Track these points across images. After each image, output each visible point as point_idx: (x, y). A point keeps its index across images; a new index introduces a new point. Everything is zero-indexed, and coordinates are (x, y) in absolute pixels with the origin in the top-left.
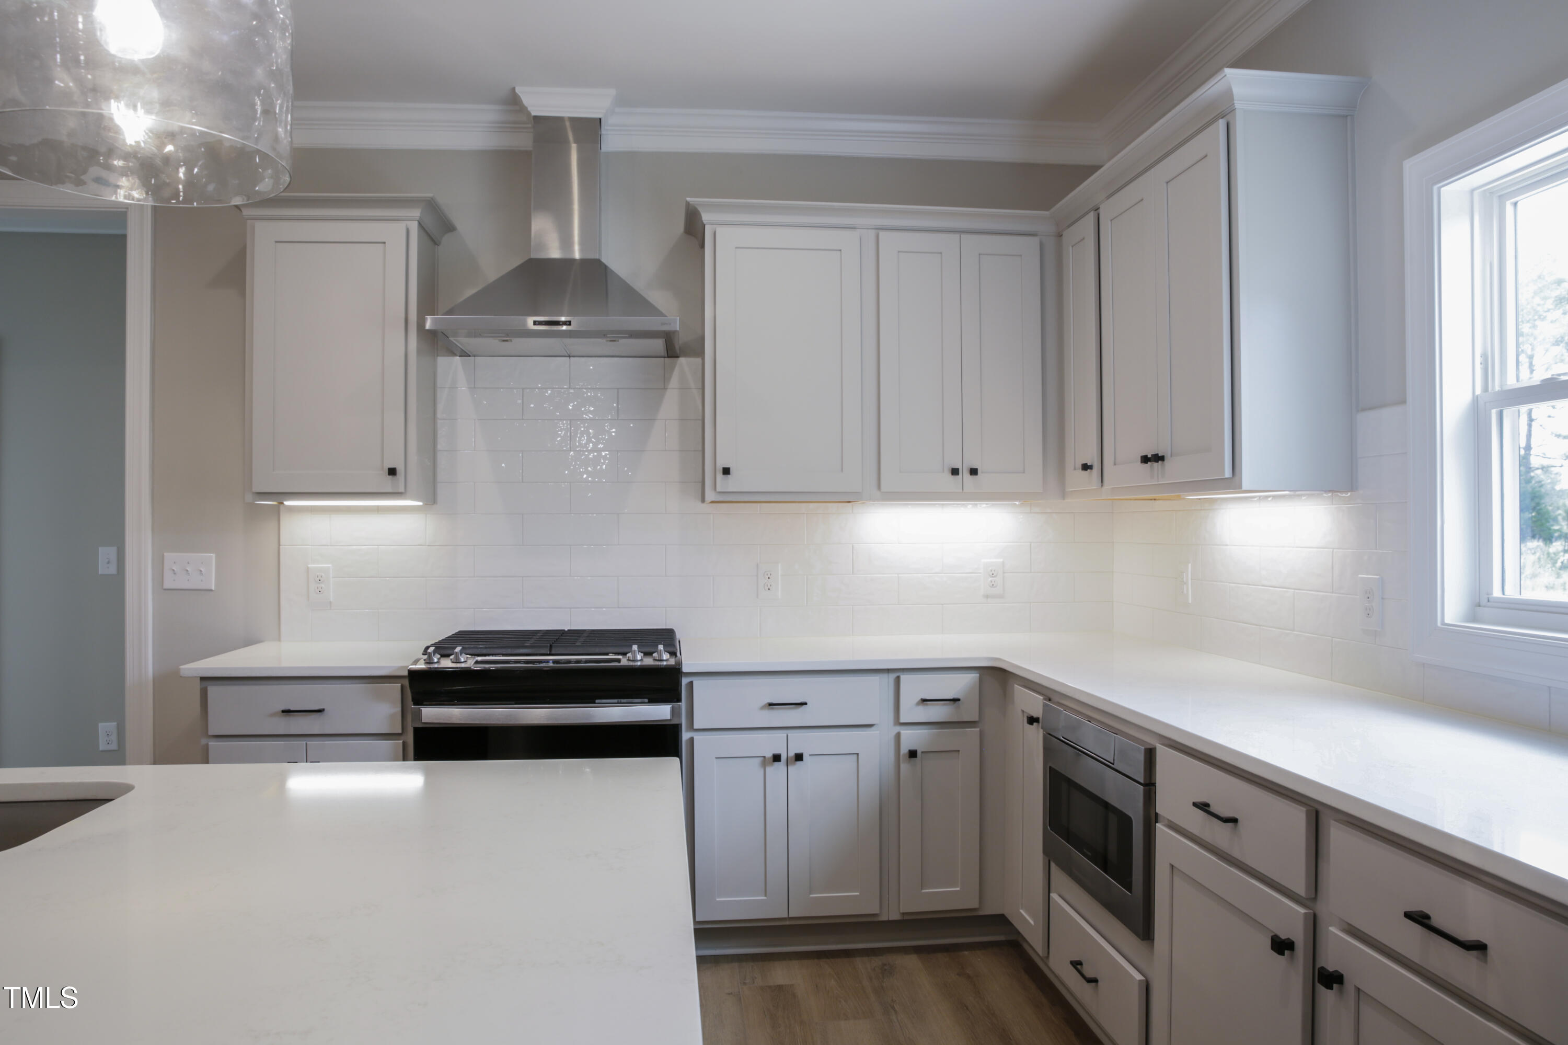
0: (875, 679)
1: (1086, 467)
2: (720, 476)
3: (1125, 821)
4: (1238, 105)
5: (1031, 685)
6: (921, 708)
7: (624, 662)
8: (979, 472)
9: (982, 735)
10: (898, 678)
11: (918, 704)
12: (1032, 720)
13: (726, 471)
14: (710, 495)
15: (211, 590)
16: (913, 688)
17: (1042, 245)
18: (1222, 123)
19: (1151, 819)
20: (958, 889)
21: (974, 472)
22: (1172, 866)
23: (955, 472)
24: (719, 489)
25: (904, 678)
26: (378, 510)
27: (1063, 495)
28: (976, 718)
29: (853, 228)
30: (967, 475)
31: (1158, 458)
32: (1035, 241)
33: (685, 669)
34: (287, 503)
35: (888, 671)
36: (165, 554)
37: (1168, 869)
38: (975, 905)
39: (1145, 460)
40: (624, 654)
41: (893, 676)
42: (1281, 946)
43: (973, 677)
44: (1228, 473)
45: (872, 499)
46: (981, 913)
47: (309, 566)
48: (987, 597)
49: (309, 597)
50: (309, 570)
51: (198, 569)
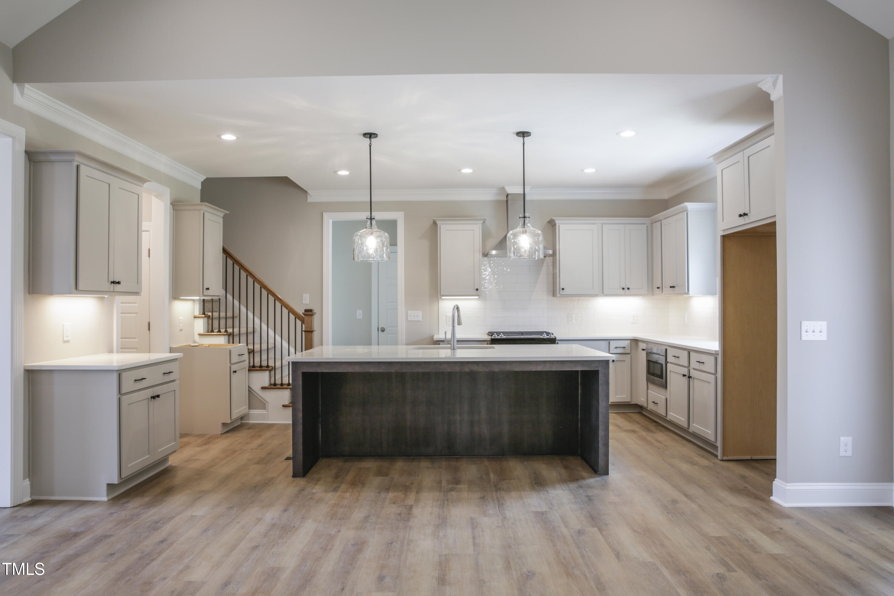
0: (604, 342)
1: (658, 288)
2: (561, 290)
3: (662, 365)
4: (689, 209)
5: (643, 341)
6: (615, 350)
7: (542, 337)
8: (630, 289)
9: (631, 357)
10: (609, 342)
11: (614, 348)
12: (643, 350)
13: (563, 289)
14: (558, 295)
15: (420, 321)
16: (613, 344)
17: (647, 227)
18: (685, 213)
19: (666, 362)
20: (625, 396)
21: (628, 289)
22: (670, 371)
23: (623, 289)
24: (561, 293)
25: (611, 342)
26: (465, 299)
27: (653, 295)
28: (629, 352)
29: (595, 224)
30: (627, 290)
31: (673, 287)
32: (645, 226)
33: (557, 339)
34: (442, 298)
35: (607, 340)
36: (408, 311)
37: (669, 371)
38: (629, 400)
39: (671, 287)
40: (542, 335)
41: (608, 341)
42: (684, 375)
43: (629, 342)
44: (687, 291)
45: (601, 296)
46: (631, 403)
47: (447, 314)
48: (632, 323)
49: (447, 323)
50: (446, 315)
51: (417, 315)
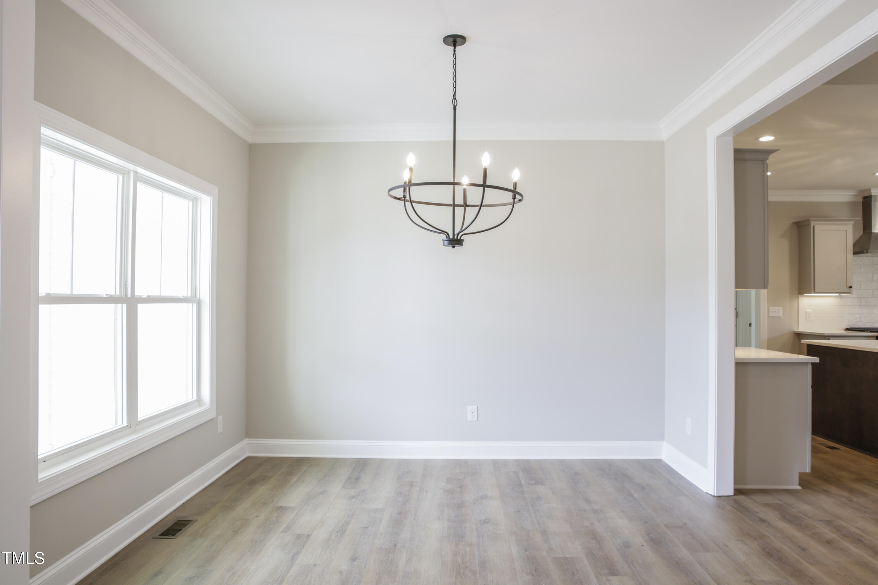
15: (781, 317)
36: (770, 307)
49: (806, 319)
50: (806, 312)
51: (778, 311)
